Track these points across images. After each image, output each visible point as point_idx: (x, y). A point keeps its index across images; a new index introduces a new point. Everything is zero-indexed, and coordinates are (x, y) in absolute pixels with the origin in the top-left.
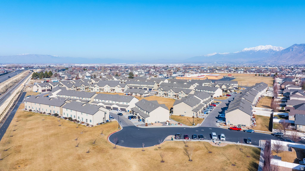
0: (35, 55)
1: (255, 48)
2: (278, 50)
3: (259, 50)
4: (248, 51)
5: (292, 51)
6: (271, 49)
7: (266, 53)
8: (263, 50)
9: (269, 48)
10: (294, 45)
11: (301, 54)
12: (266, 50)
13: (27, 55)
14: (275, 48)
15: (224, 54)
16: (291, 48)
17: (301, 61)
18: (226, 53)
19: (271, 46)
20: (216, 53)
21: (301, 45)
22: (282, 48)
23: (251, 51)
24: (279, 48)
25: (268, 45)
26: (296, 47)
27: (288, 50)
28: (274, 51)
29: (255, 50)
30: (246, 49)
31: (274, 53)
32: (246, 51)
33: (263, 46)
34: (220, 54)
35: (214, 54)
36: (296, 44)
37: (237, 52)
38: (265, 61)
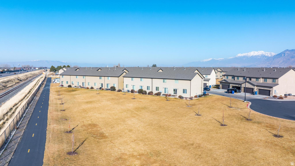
0: (46, 61)
1: (248, 54)
2: (270, 56)
3: (252, 56)
4: (242, 56)
5: (284, 56)
6: (263, 55)
7: (259, 58)
8: (255, 56)
9: (261, 53)
10: (286, 50)
11: (293, 59)
12: (258, 56)
13: (38, 61)
14: (267, 54)
15: (219, 59)
16: (284, 53)
17: (293, 65)
18: (221, 59)
19: (263, 51)
20: (211, 59)
21: (292, 50)
22: (273, 54)
23: (244, 57)
24: (271, 54)
25: (260, 51)
26: (287, 52)
27: (279, 55)
28: (266, 56)
29: (248, 55)
30: (240, 55)
31: (266, 58)
32: (239, 56)
33: (256, 52)
34: (215, 60)
35: (209, 60)
36: (288, 50)
37: (231, 58)
38: (258, 66)
